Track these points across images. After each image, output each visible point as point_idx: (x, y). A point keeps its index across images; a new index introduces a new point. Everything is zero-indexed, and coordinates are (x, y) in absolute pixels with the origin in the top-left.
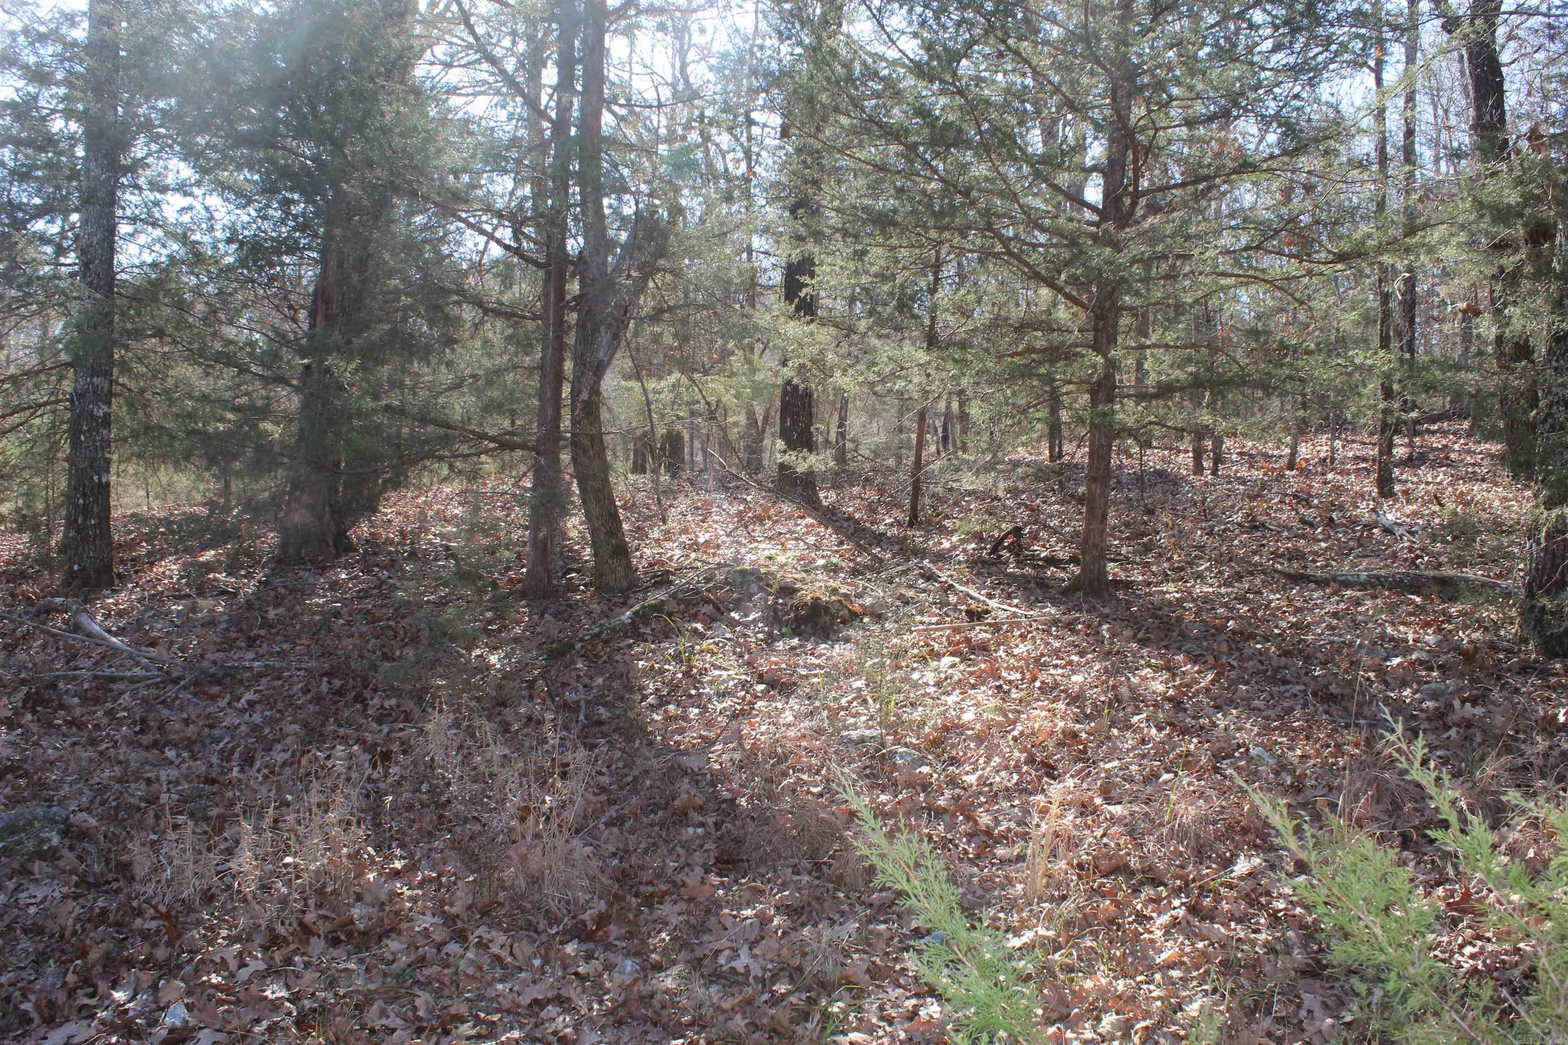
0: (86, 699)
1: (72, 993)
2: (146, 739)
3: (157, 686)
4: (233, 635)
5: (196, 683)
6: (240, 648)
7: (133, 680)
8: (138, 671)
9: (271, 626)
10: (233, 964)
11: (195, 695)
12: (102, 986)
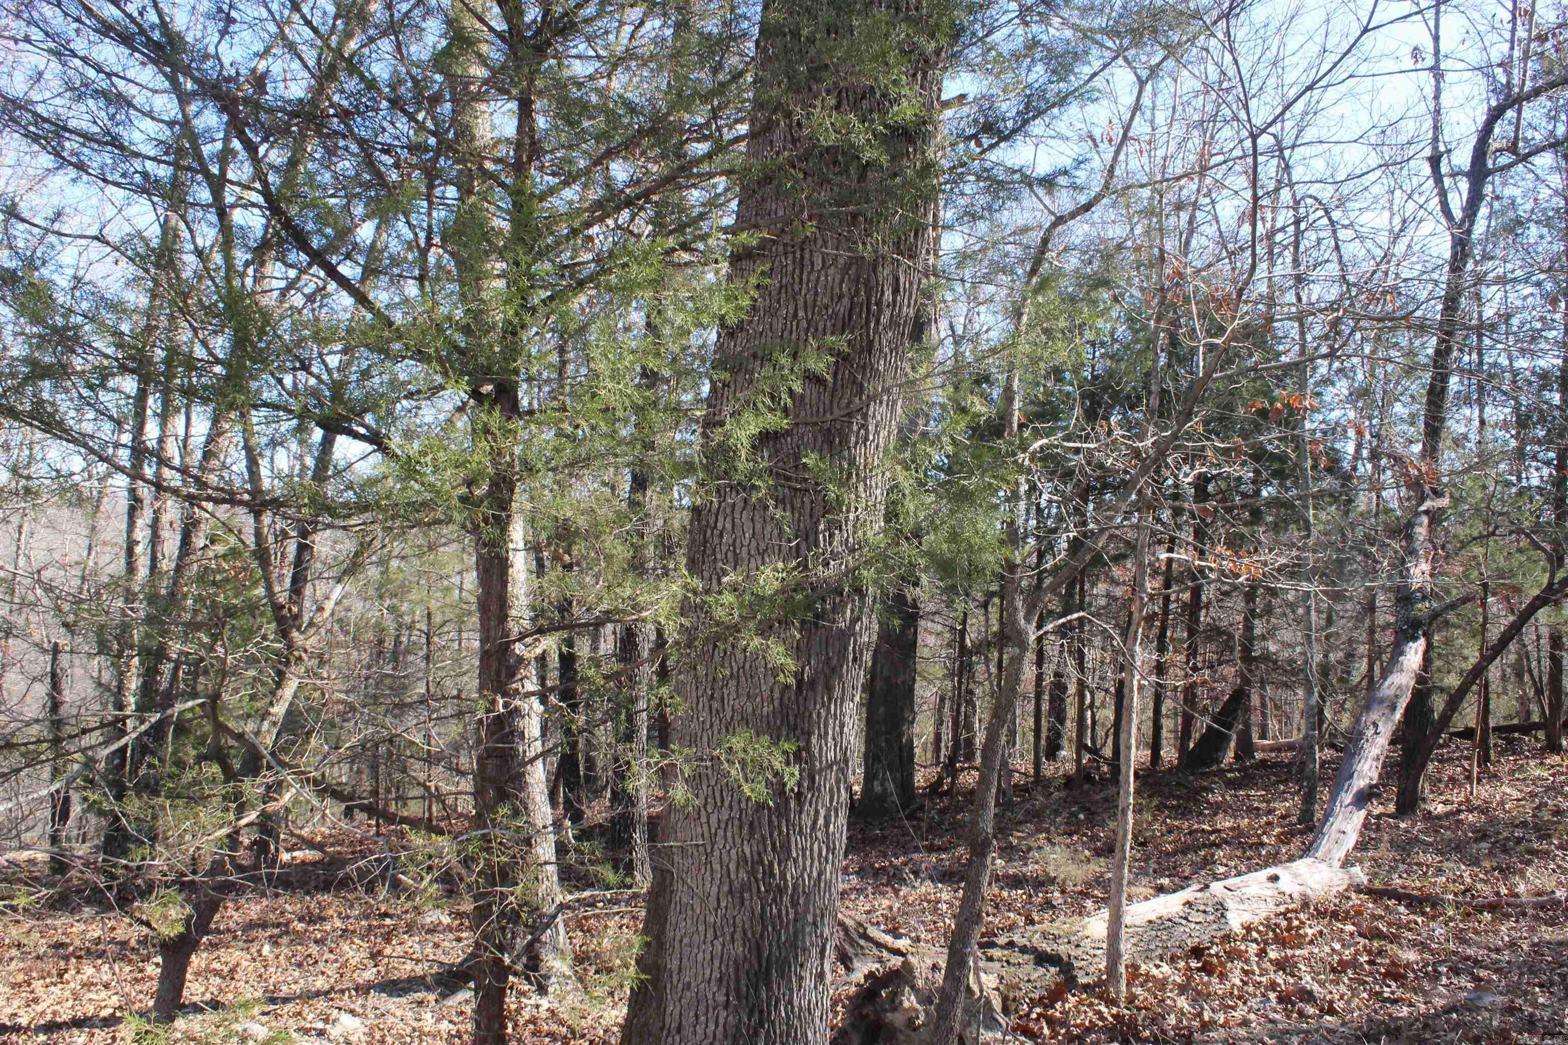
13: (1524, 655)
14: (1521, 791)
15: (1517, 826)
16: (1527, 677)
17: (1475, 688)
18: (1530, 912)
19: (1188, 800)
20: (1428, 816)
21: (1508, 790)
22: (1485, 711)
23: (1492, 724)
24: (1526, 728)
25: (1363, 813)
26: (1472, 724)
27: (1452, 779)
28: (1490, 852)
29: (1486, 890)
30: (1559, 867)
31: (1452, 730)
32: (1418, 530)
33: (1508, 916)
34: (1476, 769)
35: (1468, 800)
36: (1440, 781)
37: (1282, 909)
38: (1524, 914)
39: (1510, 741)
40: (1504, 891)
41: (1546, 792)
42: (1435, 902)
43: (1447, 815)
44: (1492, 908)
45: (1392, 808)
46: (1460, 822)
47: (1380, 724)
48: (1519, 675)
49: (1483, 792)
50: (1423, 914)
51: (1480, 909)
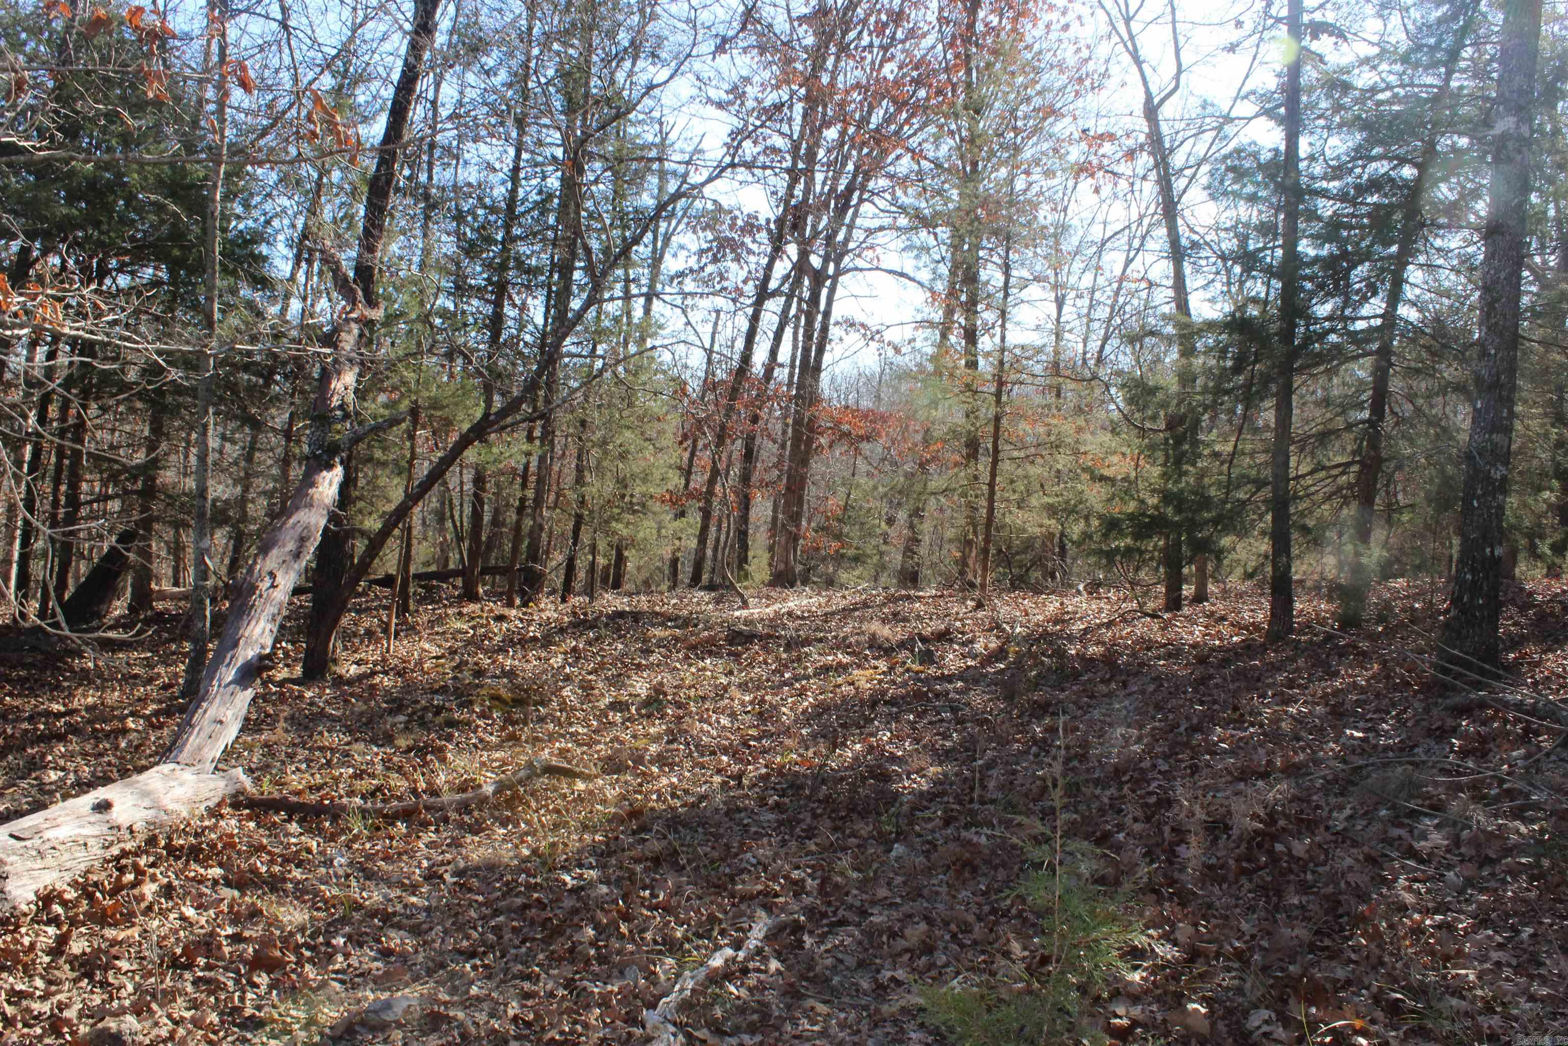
13: (446, 500)
14: (439, 646)
15: (436, 692)
16: (449, 524)
17: (396, 532)
18: (453, 815)
19: (42, 670)
20: (339, 681)
21: (427, 646)
22: (406, 559)
23: (412, 570)
24: (444, 575)
25: (249, 693)
26: (392, 571)
27: (369, 633)
28: (407, 728)
29: (399, 783)
30: (481, 740)
31: (372, 577)
33: (425, 825)
34: (394, 621)
35: (384, 660)
36: (355, 635)
37: (115, 851)
38: (446, 820)
39: (429, 589)
40: (422, 785)
41: (465, 646)
42: (336, 813)
43: (360, 678)
44: (407, 815)
45: (298, 670)
46: (373, 687)
47: (279, 574)
48: (441, 519)
49: (400, 648)
50: (320, 831)
51: (391, 819)
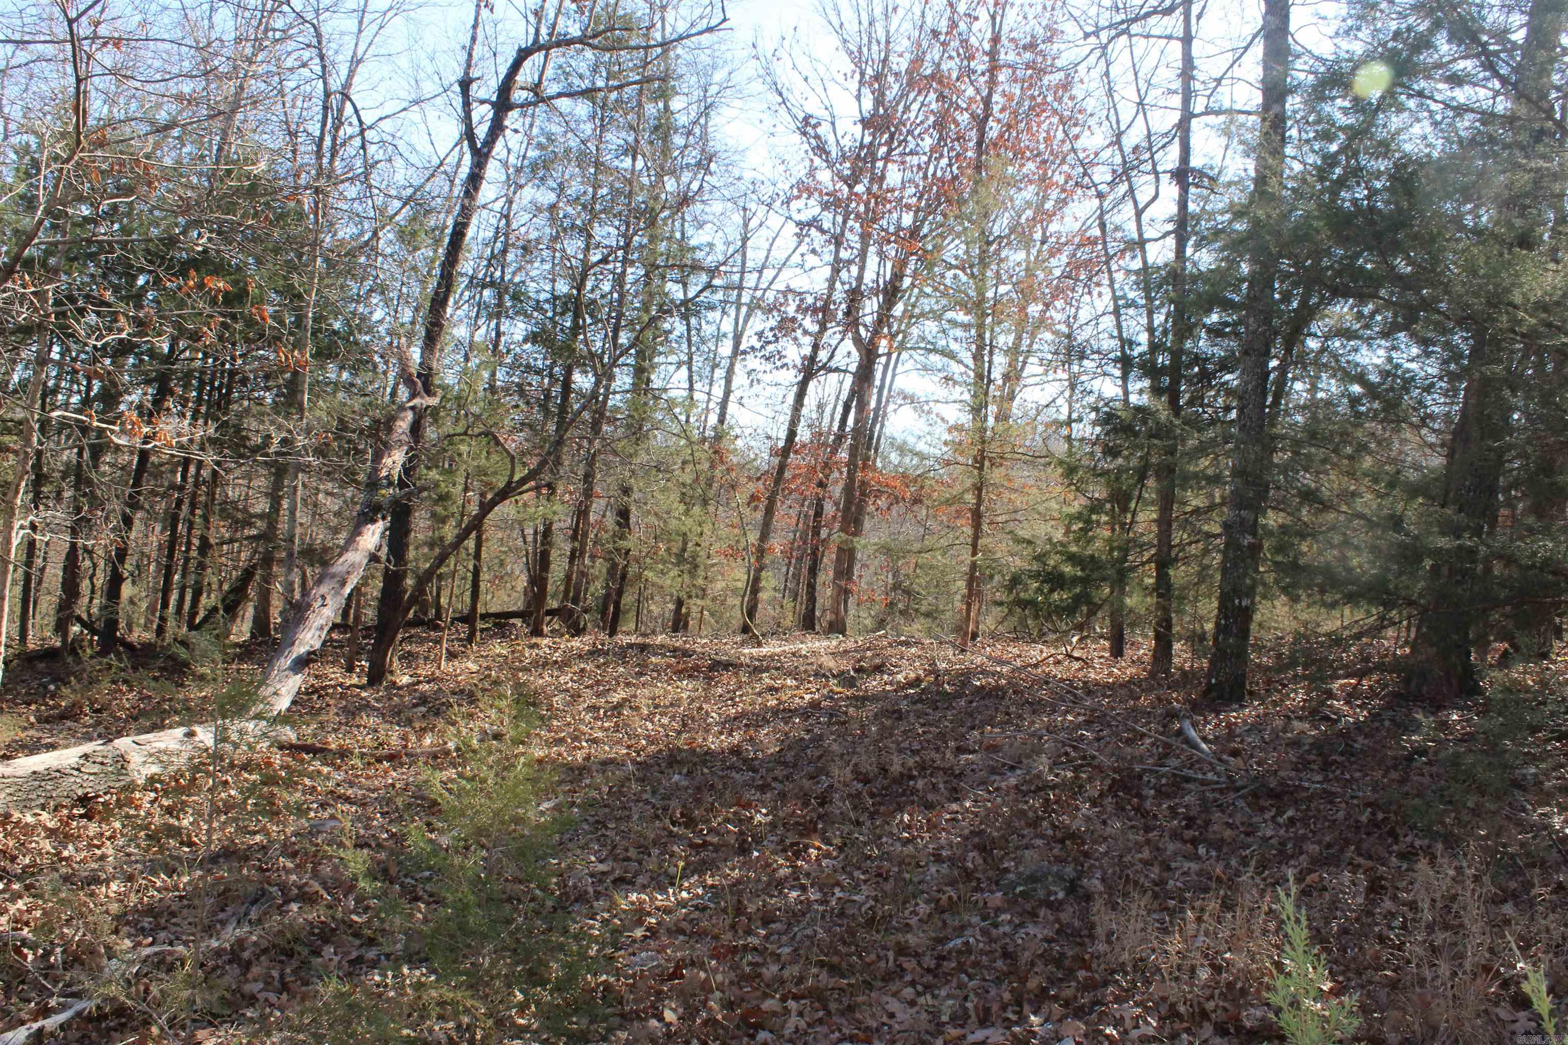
0: (1161, 793)
1: (1004, 1008)
2: (1189, 834)
3: (1221, 791)
4: (1312, 757)
5: (1255, 795)
6: (1312, 770)
7: (1203, 783)
8: (1210, 776)
9: (1352, 755)
10: (1128, 1023)
11: (1249, 805)
12: (1027, 1008)
14: (480, 665)
18: (422, 760)
20: (391, 687)
21: (470, 665)
22: (474, 597)
25: (303, 676)
28: (424, 715)
32: (399, 423)
35: (433, 674)
37: (194, 762)
38: (417, 762)
39: (502, 626)
41: (500, 666)
43: (409, 685)
44: (392, 758)
45: (365, 680)
46: (414, 691)
47: (328, 597)
49: (450, 667)
50: (333, 765)
51: (382, 759)
